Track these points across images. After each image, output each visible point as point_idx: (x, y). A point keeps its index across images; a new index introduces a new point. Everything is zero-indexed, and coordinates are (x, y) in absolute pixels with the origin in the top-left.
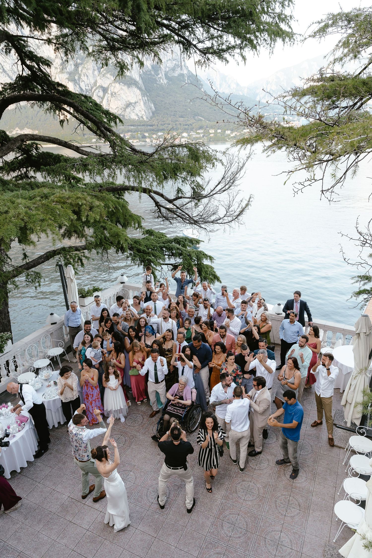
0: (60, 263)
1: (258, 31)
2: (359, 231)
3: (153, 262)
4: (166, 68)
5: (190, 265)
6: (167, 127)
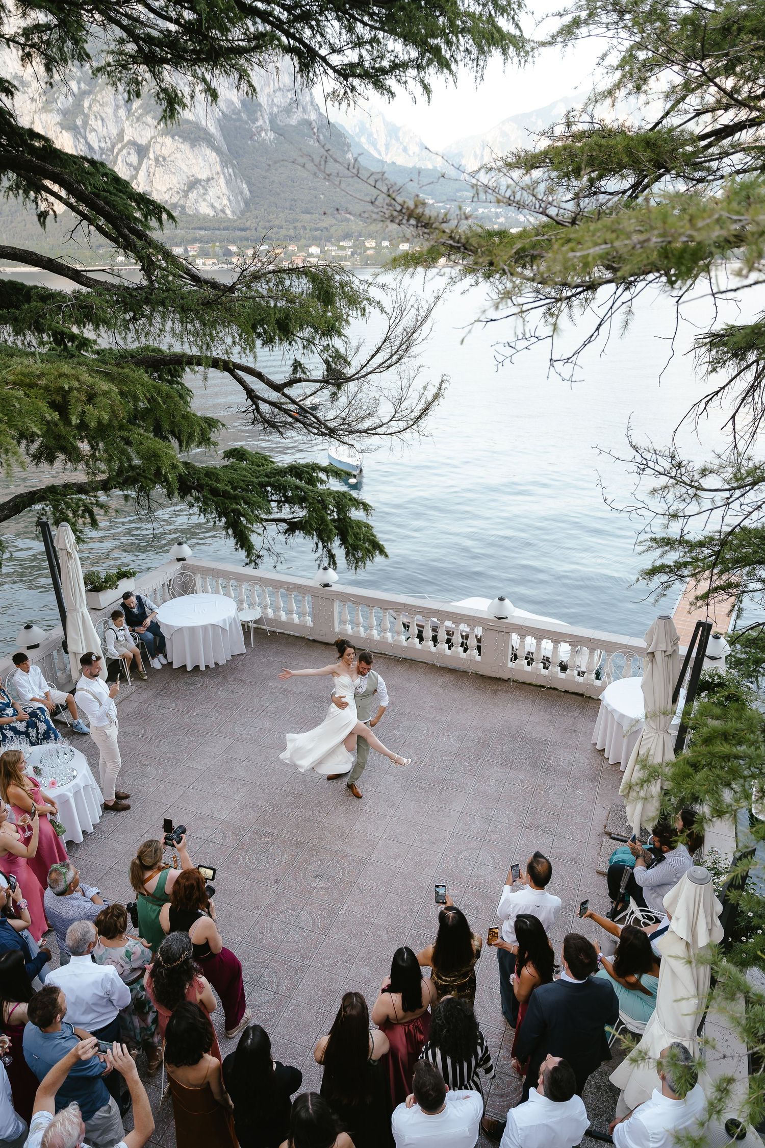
0: (44, 519)
1: (452, 32)
2: (633, 443)
3: (243, 516)
4: (271, 108)
5: (323, 521)
6: (277, 233)
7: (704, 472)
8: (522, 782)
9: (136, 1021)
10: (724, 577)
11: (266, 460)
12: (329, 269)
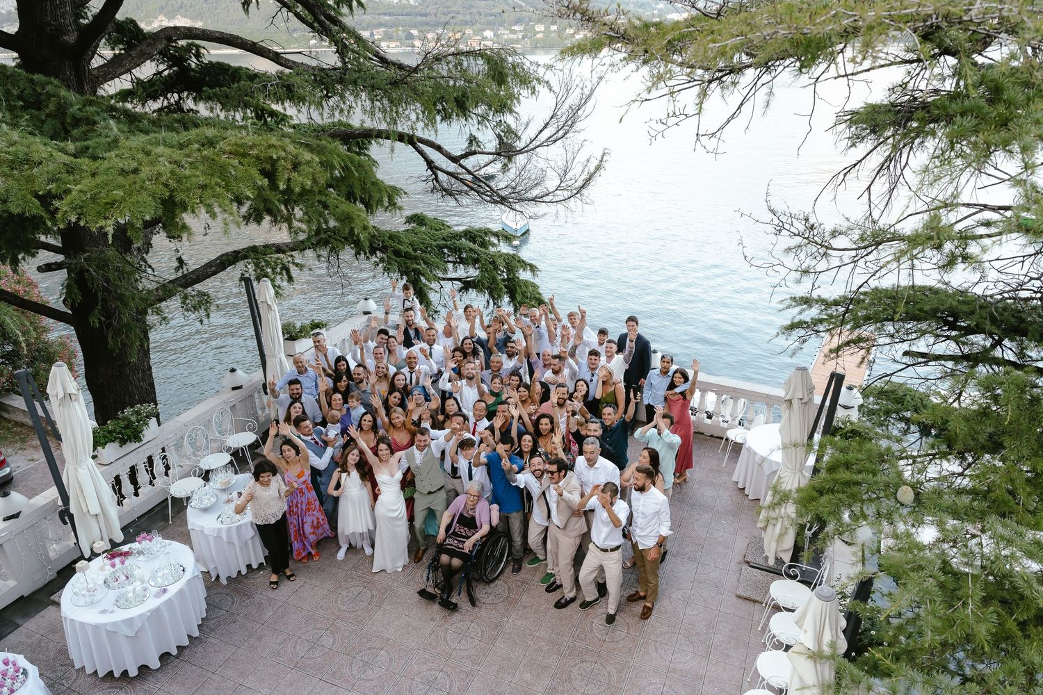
0: (247, 276)
2: (771, 208)
3: (423, 275)
5: (494, 280)
6: (455, 18)
7: (834, 234)
10: (856, 333)
11: (443, 225)
12: (503, 52)
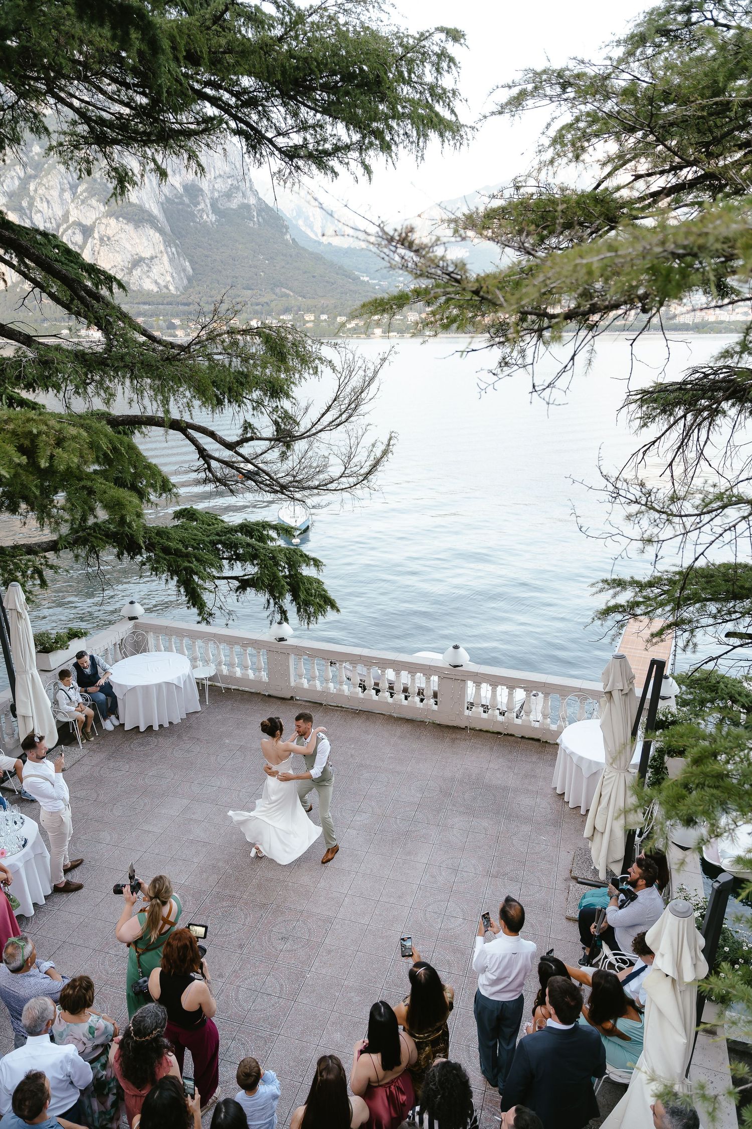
1: (393, 118)
2: (604, 473)
3: (196, 574)
4: (212, 193)
5: (275, 577)
7: (674, 499)
8: (486, 830)
9: (95, 1104)
10: (677, 614)
11: (216, 519)
12: (282, 330)
